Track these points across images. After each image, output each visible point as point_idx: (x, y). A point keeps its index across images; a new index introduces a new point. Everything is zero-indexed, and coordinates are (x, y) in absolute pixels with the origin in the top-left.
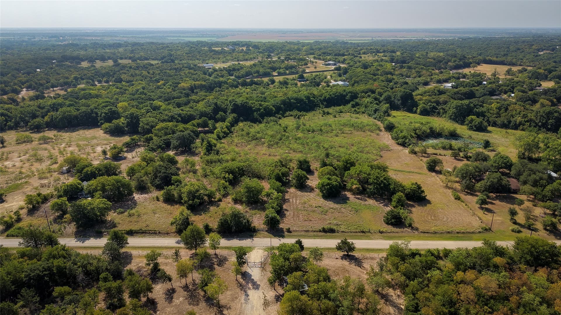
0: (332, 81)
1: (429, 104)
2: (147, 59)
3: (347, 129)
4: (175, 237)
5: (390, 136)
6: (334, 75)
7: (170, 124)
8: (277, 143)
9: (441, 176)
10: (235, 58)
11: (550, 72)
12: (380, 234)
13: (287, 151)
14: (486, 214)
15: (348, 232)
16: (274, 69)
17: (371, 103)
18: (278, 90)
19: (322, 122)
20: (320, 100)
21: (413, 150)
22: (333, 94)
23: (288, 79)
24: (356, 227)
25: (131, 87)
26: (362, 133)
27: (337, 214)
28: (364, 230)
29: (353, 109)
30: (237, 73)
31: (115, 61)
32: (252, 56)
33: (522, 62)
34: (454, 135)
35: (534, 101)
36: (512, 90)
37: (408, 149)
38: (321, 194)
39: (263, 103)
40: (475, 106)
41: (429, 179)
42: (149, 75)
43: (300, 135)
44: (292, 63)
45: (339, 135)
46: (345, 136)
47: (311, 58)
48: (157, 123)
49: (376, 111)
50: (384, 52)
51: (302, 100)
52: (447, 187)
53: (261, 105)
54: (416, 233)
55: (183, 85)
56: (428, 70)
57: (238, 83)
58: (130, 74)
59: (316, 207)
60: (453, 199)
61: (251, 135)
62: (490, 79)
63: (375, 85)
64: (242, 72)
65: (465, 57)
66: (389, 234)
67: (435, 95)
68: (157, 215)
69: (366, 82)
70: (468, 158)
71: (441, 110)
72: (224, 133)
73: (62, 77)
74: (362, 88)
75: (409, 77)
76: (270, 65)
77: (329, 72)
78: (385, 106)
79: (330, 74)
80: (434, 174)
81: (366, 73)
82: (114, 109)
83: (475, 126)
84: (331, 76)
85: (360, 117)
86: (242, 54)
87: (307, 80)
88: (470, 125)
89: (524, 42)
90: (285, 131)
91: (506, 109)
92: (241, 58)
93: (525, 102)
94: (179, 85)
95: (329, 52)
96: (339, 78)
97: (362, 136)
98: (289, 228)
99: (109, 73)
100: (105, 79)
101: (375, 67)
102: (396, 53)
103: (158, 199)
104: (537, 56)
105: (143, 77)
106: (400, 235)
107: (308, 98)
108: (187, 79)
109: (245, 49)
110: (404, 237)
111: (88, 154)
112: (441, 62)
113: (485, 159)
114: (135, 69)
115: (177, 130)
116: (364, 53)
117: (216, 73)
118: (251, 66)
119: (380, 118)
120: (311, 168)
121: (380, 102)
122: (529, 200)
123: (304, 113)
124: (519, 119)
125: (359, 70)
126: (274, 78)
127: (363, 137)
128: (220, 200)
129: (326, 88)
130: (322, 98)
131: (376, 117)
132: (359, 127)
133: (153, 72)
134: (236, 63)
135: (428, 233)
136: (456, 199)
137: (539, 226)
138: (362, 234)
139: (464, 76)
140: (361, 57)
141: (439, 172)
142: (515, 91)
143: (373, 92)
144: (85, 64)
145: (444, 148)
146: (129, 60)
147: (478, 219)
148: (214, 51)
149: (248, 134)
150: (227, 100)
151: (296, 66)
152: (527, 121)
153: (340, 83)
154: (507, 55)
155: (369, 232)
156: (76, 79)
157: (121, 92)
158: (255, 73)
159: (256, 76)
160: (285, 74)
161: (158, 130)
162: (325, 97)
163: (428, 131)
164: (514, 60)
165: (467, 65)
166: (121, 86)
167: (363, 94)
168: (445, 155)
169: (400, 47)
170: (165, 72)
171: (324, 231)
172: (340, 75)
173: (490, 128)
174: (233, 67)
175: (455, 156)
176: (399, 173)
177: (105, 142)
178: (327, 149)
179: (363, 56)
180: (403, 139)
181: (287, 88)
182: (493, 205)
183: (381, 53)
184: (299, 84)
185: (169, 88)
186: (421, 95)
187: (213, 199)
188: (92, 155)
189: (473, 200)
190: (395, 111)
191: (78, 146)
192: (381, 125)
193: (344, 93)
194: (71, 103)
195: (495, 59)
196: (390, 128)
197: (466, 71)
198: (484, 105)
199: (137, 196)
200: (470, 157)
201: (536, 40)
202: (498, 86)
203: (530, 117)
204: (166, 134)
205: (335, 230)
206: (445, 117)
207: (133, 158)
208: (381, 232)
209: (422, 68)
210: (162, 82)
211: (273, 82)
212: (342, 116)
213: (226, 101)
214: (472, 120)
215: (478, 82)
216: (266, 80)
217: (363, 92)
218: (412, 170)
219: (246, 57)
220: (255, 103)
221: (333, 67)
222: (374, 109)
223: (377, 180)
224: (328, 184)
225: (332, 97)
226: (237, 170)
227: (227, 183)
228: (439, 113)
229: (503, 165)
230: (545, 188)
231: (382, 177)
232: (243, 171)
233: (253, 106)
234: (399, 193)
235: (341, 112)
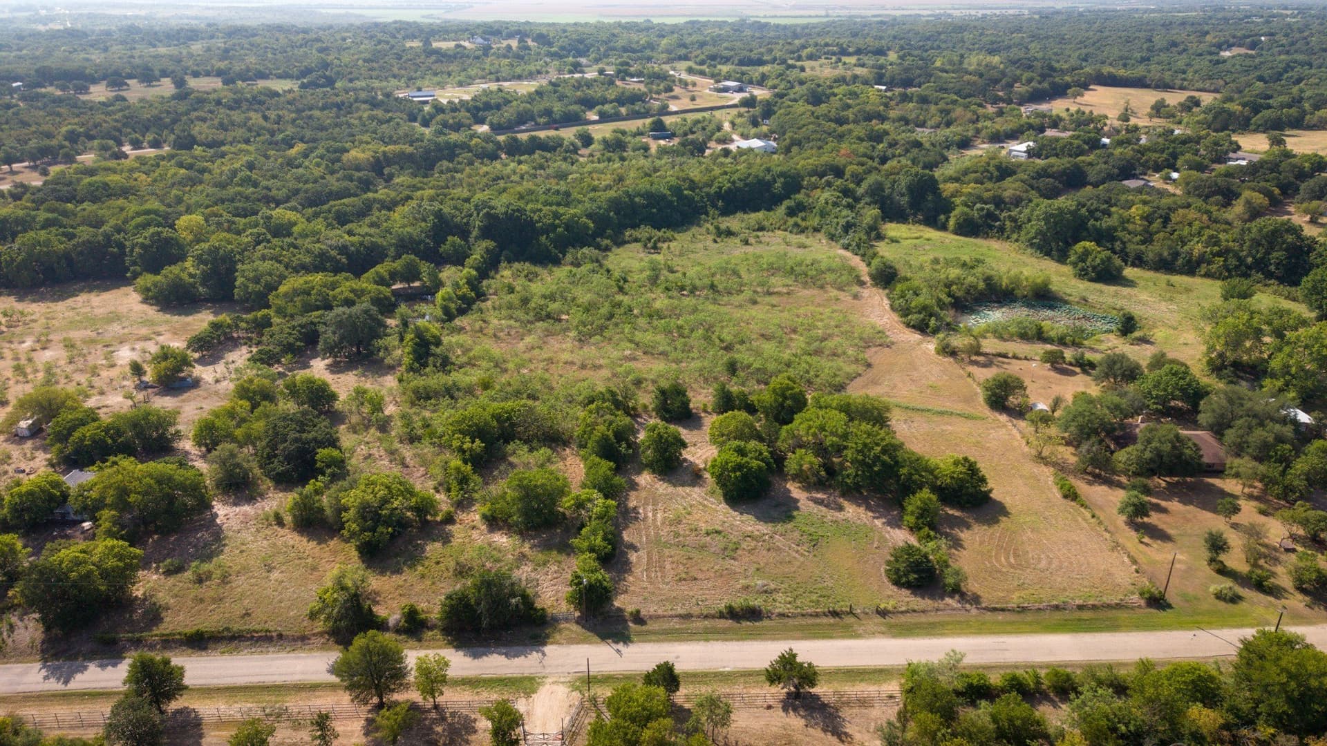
0: (735, 137)
1: (978, 206)
2: (263, 76)
3: (777, 282)
4: (323, 648)
5: (886, 302)
6: (738, 121)
7: (318, 278)
8: (602, 328)
9: (1022, 424)
10: (491, 73)
11: (1256, 109)
12: (879, 619)
13: (627, 352)
14: (1147, 545)
15: (795, 616)
16: (589, 104)
17: (835, 204)
18: (601, 166)
19: (714, 261)
20: (708, 195)
21: (948, 346)
22: (741, 180)
23: (624, 133)
24: (814, 597)
25: (219, 161)
26: (816, 292)
27: (764, 557)
28: (837, 609)
29: (791, 221)
30: (493, 117)
31: (180, 83)
32: (532, 67)
33: (1184, 79)
34: (1043, 297)
35: (1228, 196)
36: (1172, 161)
37: (935, 340)
38: (719, 491)
39: (561, 210)
40: (1091, 212)
41: (993, 434)
42: (268, 125)
43: (661, 303)
44: (635, 85)
45: (759, 299)
46: (774, 302)
47: (679, 71)
48: (282, 278)
49: (848, 227)
50: (858, 52)
51: (664, 197)
52: (1041, 459)
53: (556, 215)
54: (974, 611)
55: (356, 154)
56: (966, 107)
57: (498, 144)
58: (216, 122)
59: (708, 534)
60: (1058, 495)
61: (532, 305)
62: (1118, 132)
63: (843, 152)
64: (508, 113)
65: (1052, 69)
66: (903, 619)
67: (990, 179)
68: (275, 575)
69: (819, 143)
70: (1086, 366)
71: (1008, 223)
72: (463, 298)
73: (34, 132)
74: (810, 161)
75: (922, 125)
76: (579, 93)
77: (728, 110)
78: (870, 213)
79: (729, 117)
80: (1003, 418)
81: (818, 118)
82: (166, 232)
83: (1094, 268)
84: (733, 124)
85: (808, 242)
86: (507, 61)
87: (673, 135)
88: (1081, 265)
89: (1183, 24)
90: (621, 289)
91: (1166, 220)
92: (505, 72)
93: (1208, 197)
94: (345, 157)
95: (726, 53)
96: (753, 131)
97: (817, 300)
98: (638, 612)
99: (160, 119)
100: (150, 137)
101: (841, 100)
102: (885, 55)
103: (280, 522)
104: (1218, 62)
105: (250, 130)
106: (931, 620)
107: (677, 190)
108: (366, 138)
109: (514, 43)
110: (943, 625)
111: (94, 372)
112: (996, 81)
113: (1131, 373)
114: (231, 108)
115: (335, 298)
116: (811, 57)
117: (440, 117)
118: (530, 94)
119: (858, 246)
120: (691, 406)
121: (857, 200)
122: (1251, 497)
123: (669, 234)
124: (1197, 248)
125: (802, 109)
126: (590, 127)
127: (819, 305)
128: (450, 520)
129: (722, 160)
130: (713, 190)
131: (849, 245)
132: (806, 275)
133: (279, 116)
134: (493, 86)
135: (1003, 610)
136: (1065, 497)
137: (1283, 577)
138: (832, 620)
139: (1056, 123)
140: (803, 69)
141: (1019, 413)
142: (1179, 163)
143: (839, 172)
144: (99, 93)
145: (1024, 336)
146: (216, 79)
147: (1126, 560)
148: (437, 52)
149: (525, 301)
150: (467, 200)
151: (645, 94)
152: (1219, 254)
153: (756, 143)
154: (1148, 59)
155: (851, 613)
156: (72, 137)
157: (190, 179)
158: (541, 116)
159: (545, 124)
160: (616, 117)
161: (286, 295)
162: (720, 188)
163: (981, 285)
164: (1167, 76)
165: (1059, 91)
166: (190, 161)
167: (813, 179)
168: (1026, 358)
169: (895, 37)
170: (310, 117)
171: (733, 614)
172: (755, 123)
173: (1129, 272)
174: (484, 99)
175: (1054, 361)
176: (916, 417)
177: (144, 331)
178: (728, 348)
179: (808, 64)
180: (920, 313)
181: (623, 159)
182: (1163, 516)
183: (849, 54)
184: (654, 146)
185: (318, 165)
186: (957, 180)
187: (429, 517)
188: (104, 374)
189: (1111, 499)
190: (893, 225)
191: (69, 345)
192: (863, 269)
193: (768, 177)
194: (50, 215)
195: (1122, 72)
196: (886, 277)
197: (1058, 107)
198: (1113, 209)
199: (223, 511)
200: (1092, 365)
201: (1210, 18)
202: (1139, 151)
203: (1224, 244)
204: (308, 308)
205: (760, 612)
206: (1017, 241)
207: (217, 381)
208: (883, 613)
209: (954, 102)
210: (299, 147)
211: (587, 140)
212: (763, 239)
213: (467, 205)
214: (1086, 253)
215: (1090, 139)
216: (569, 134)
217: (814, 173)
218: (948, 406)
219: (518, 70)
220: (540, 210)
221: (737, 97)
222: (843, 222)
223: (864, 456)
224: (739, 467)
225: (738, 189)
226: (495, 423)
227: (469, 467)
228: (1002, 230)
229: (1177, 393)
230: (1288, 467)
231: (877, 445)
232: (513, 425)
233: (536, 218)
234: (925, 494)
235: (761, 229)
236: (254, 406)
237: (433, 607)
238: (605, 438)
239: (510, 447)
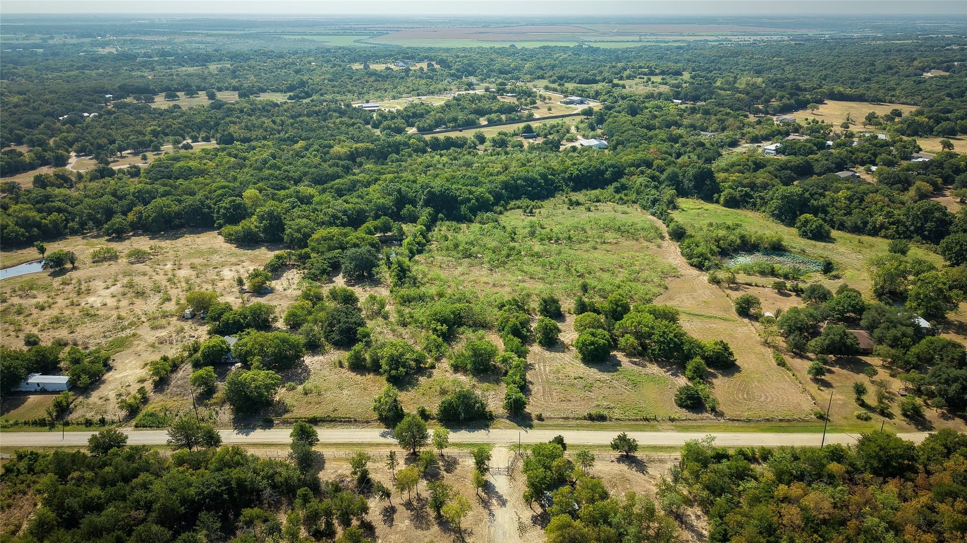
0: (579, 137)
1: (740, 188)
2: (264, 91)
3: (610, 236)
4: (379, 427)
5: (679, 250)
6: (581, 126)
7: (335, 230)
8: (505, 263)
9: (757, 324)
10: (414, 90)
11: (938, 122)
12: (670, 423)
13: (520, 278)
14: (821, 390)
15: (625, 420)
16: (481, 113)
17: (646, 186)
18: (494, 158)
19: (569, 222)
20: (563, 178)
21: (715, 278)
23: (505, 134)
24: (635, 411)
25: (252, 152)
26: (634, 242)
27: (606, 391)
28: (648, 417)
29: (618, 196)
30: (419, 122)
31: (211, 96)
32: (440, 86)
33: (893, 96)
34: (777, 249)
35: (905, 184)
36: (873, 158)
37: (707, 274)
38: (580, 356)
39: (473, 189)
40: (811, 195)
41: (740, 330)
42: (276, 127)
43: (538, 248)
44: (508, 100)
45: (598, 246)
46: (608, 249)
47: (539, 87)
48: (313, 230)
49: (654, 202)
50: (663, 73)
51: (536, 180)
52: (766, 344)
53: (471, 192)
54: (722, 421)
55: (338, 149)
56: (736, 117)
57: (425, 142)
58: (243, 124)
59: (575, 379)
60: (775, 364)
61: (461, 248)
62: (839, 137)
63: (652, 150)
64: (429, 121)
65: (799, 89)
66: (683, 423)
67: (749, 170)
68: (345, 392)
69: (636, 144)
70: (798, 292)
71: (758, 200)
72: (419, 243)
73: (132, 131)
74: (630, 157)
75: (705, 129)
76: (474, 106)
77: (574, 117)
78: (669, 192)
79: (575, 123)
80: (746, 320)
81: (634, 125)
82: (238, 200)
83: (811, 231)
84: (577, 128)
85: (628, 210)
86: (424, 81)
87: (538, 136)
88: (803, 228)
89: (899, 51)
90: (513, 239)
91: (862, 200)
92: (423, 89)
93: (892, 184)
94: (332, 151)
95: (570, 74)
96: (592, 133)
97: (635, 248)
98: (539, 414)
99: (208, 122)
100: (203, 134)
101: (650, 112)
102: (681, 75)
103: (342, 365)
104: (920, 82)
105: (266, 131)
106: (698, 424)
107: (544, 176)
108: (343, 138)
109: (424, 65)
110: (704, 427)
111: (213, 283)
112: (758, 98)
113: (824, 296)
114: (250, 115)
115: (348, 242)
116: (629, 79)
117: (385, 123)
118: (442, 107)
119: (661, 213)
120: (561, 310)
121: (660, 183)
122: (884, 367)
123: (539, 203)
124: (880, 219)
125: (624, 119)
126: (482, 130)
127: (636, 251)
129: (571, 154)
130: (567, 176)
131: (655, 213)
132: (629, 232)
133: (282, 120)
134: (416, 100)
135: (738, 420)
136: (779, 365)
137: (896, 410)
138: (645, 423)
139: (797, 129)
140: (624, 87)
141: (755, 318)
142: (877, 160)
143: (649, 165)
144: (161, 103)
145: (763, 273)
146: (233, 93)
147: (809, 398)
148: (374, 73)
149: (456, 246)
150: (414, 182)
151: (517, 106)
152: (893, 223)
153: (594, 142)
154: (870, 80)
155: (655, 419)
156: (155, 133)
157: (238, 164)
158: (450, 122)
159: (453, 128)
160: (499, 122)
161: (317, 240)
162: (572, 174)
163: (739, 241)
164: (881, 94)
165: (802, 105)
166: (235, 152)
167: (632, 169)
168: (763, 286)
169: (689, 61)
170: (302, 122)
171: (591, 418)
172: (593, 129)
173: (834, 233)
174: (413, 110)
175: (780, 289)
176: (695, 319)
178: (581, 276)
179: (627, 82)
180: (699, 257)
181: (506, 153)
182: (832, 375)
183: (657, 75)
184: (526, 143)
185: (316, 156)
186: (726, 170)
187: (422, 365)
188: (220, 284)
189: (803, 366)
190: (684, 199)
191: (193, 267)
192: (664, 229)
193: (603, 167)
194: (164, 188)
195: (848, 91)
196: (679, 235)
197: (800, 117)
198: (827, 193)
199: (307, 359)
200: (802, 291)
201: (921, 45)
202: (851, 152)
203: (896, 217)
204: (330, 249)
205: (606, 418)
206: (764, 211)
207: (285, 289)
208: (672, 420)
209: (728, 114)
210: (301, 143)
211: (482, 139)
212: (600, 208)
213: (415, 185)
214: (807, 221)
215: (818, 143)
216: (469, 134)
217: (632, 165)
218: (714, 313)
219: (432, 88)
220: (461, 189)
221: (580, 108)
222: (651, 198)
223: (664, 338)
224: (592, 343)
225: (583, 175)
226: (452, 316)
227: (441, 339)
228: (754, 205)
229: (850, 308)
230: (908, 350)
231: (671, 332)
232: (461, 317)
233: (458, 194)
234: (698, 359)
235: (598, 201)
236: (314, 304)
237: (434, 408)
238: (515, 325)
239: (461, 329)
